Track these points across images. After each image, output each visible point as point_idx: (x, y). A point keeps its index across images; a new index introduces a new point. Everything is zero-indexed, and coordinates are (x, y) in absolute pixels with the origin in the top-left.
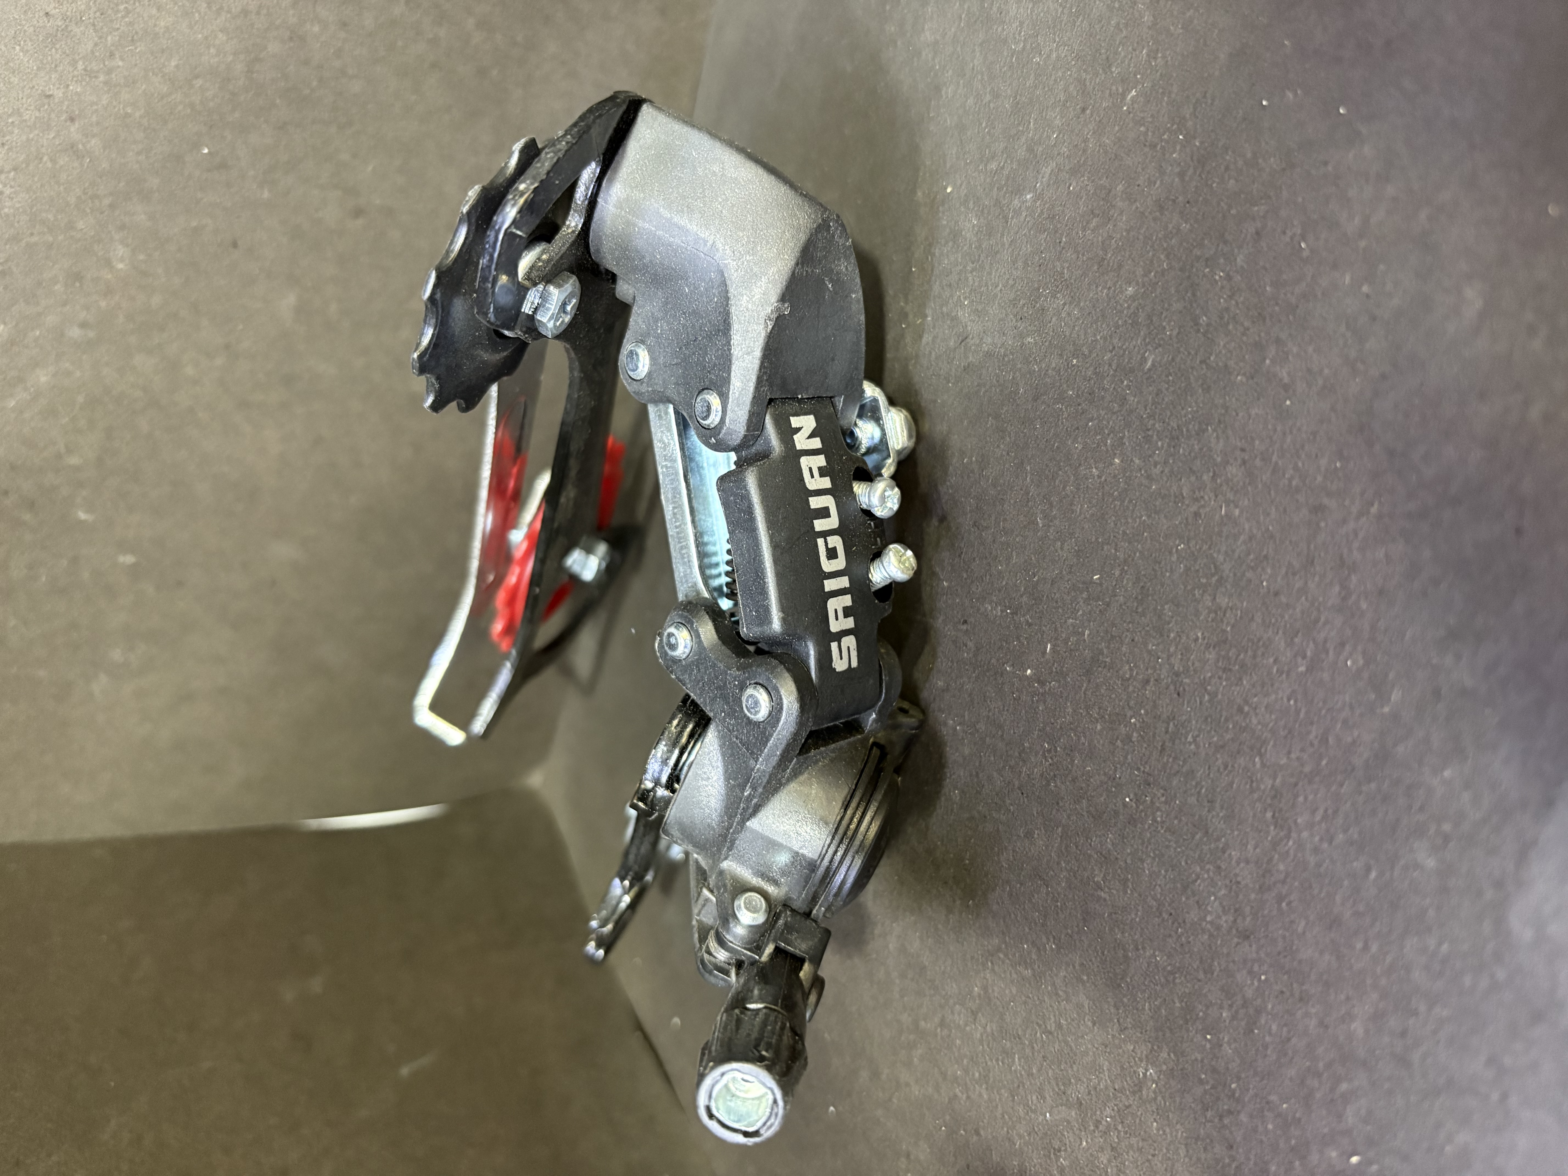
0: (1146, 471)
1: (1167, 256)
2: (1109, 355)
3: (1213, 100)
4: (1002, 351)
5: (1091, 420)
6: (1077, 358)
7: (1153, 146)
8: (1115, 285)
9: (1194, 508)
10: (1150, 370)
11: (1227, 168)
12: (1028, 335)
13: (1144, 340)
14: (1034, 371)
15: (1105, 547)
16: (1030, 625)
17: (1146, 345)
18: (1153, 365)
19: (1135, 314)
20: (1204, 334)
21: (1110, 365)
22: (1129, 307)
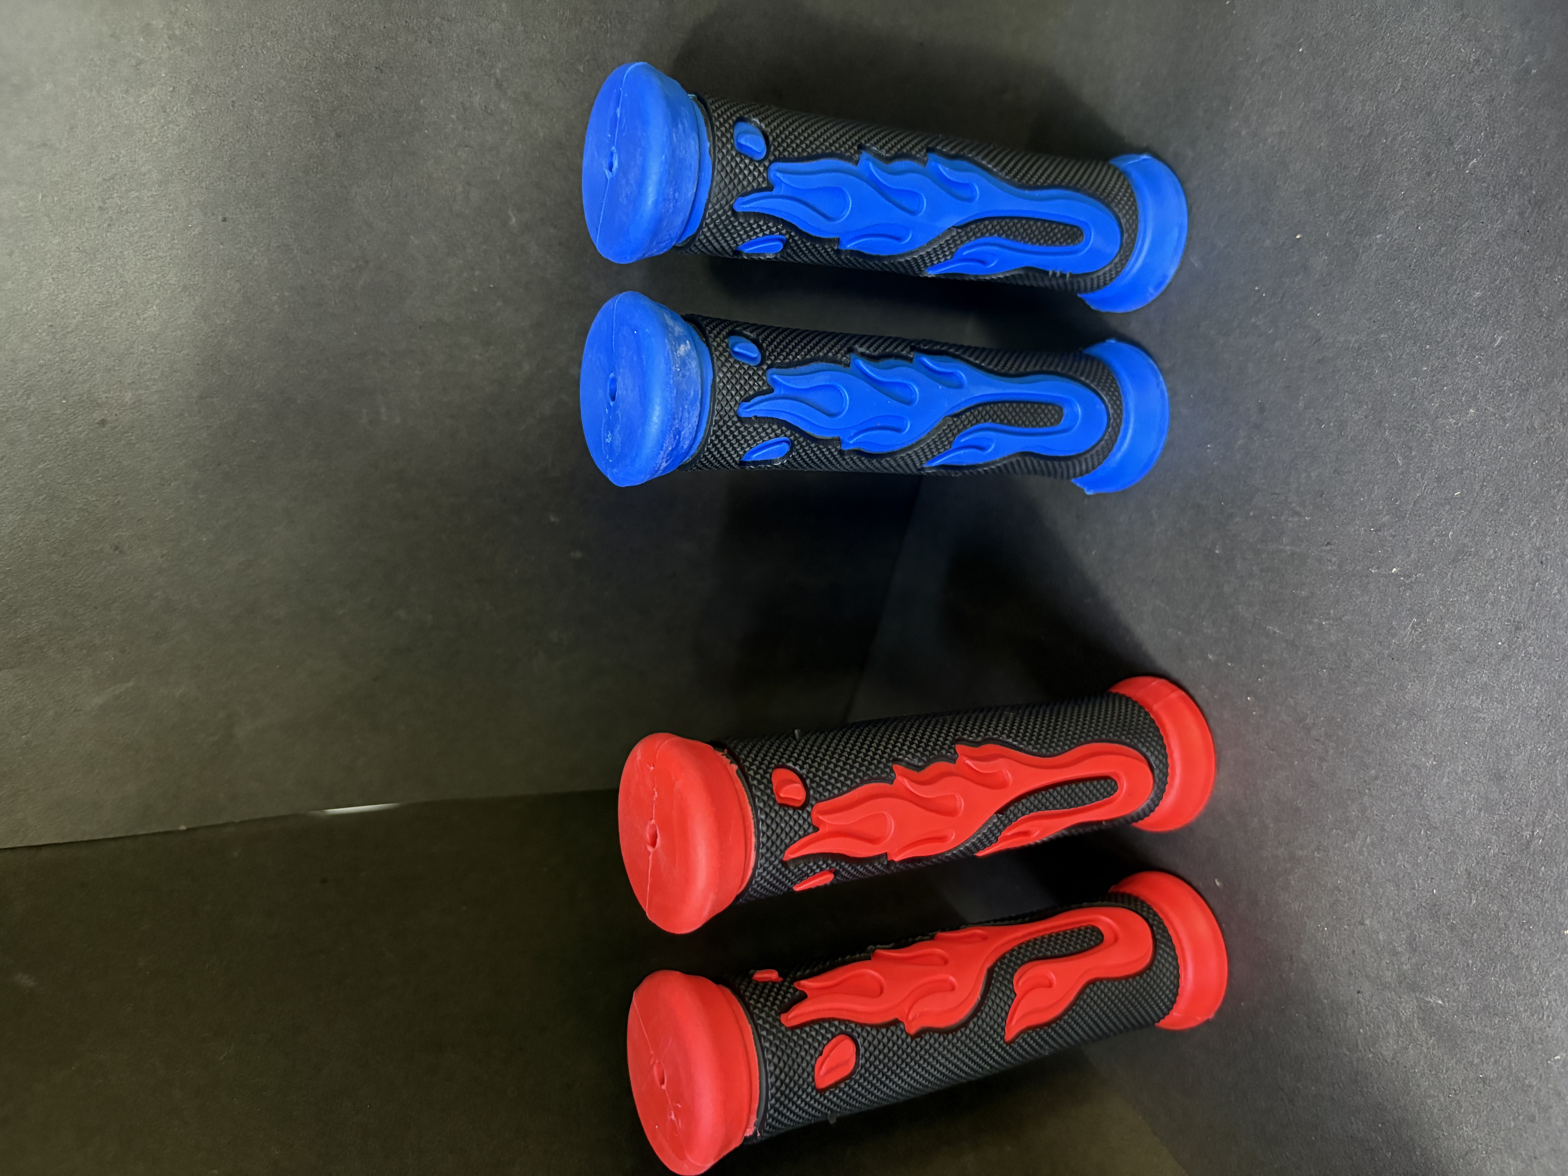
0: (1500, 415)
1: (1511, 269)
2: (1461, 339)
3: (1545, 165)
4: (1356, 346)
5: (1447, 385)
6: (1430, 344)
7: (1494, 196)
8: (1464, 291)
9: (1546, 435)
10: (1499, 346)
11: (1560, 208)
12: (1382, 333)
13: (1493, 326)
14: (1389, 357)
15: (1465, 472)
16: (1394, 536)
17: (1495, 330)
18: (1502, 343)
19: (1484, 310)
20: (1547, 318)
21: (1462, 346)
22: (1477, 306)
